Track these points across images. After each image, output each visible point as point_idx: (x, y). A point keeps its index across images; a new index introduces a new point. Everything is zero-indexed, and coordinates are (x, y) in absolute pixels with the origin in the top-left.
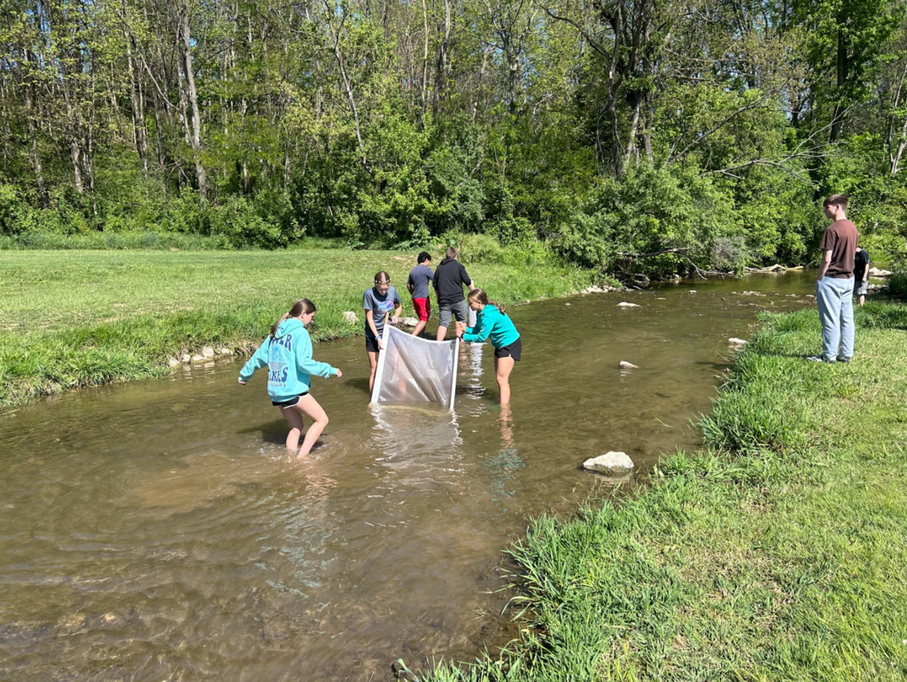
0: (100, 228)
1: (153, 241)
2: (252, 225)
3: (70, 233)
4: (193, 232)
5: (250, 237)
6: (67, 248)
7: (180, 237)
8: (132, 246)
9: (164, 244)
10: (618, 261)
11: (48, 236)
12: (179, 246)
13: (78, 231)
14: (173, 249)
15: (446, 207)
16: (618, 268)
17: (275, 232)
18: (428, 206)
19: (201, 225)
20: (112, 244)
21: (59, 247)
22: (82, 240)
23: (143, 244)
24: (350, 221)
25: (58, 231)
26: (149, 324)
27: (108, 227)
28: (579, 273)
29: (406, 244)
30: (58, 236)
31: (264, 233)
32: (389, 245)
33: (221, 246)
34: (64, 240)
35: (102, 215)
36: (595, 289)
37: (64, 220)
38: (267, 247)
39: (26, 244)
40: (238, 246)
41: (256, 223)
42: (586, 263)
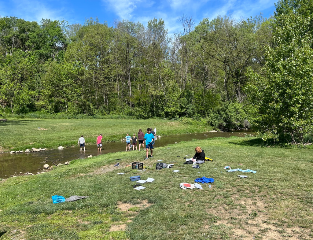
0: (109, 114)
1: (120, 117)
2: (141, 114)
3: (103, 115)
4: (128, 115)
5: (140, 117)
6: (102, 119)
7: (125, 116)
8: (115, 118)
9: (122, 118)
10: (220, 125)
11: (98, 116)
12: (125, 118)
13: (105, 115)
14: (124, 119)
15: (183, 111)
16: (220, 127)
17: (146, 115)
18: (179, 110)
19: (130, 114)
20: (112, 118)
21: (101, 118)
22: (105, 117)
23: (118, 118)
24: (163, 113)
25: (101, 115)
26: (119, 135)
27: (111, 113)
28: (211, 127)
29: (173, 119)
30: (100, 116)
31: (143, 116)
32: (170, 119)
33: (134, 119)
34: (102, 117)
35: (109, 111)
36: (214, 131)
37: (102, 113)
38: (143, 119)
39: (95, 118)
40: (138, 119)
41: (142, 113)
42: (212, 125)
